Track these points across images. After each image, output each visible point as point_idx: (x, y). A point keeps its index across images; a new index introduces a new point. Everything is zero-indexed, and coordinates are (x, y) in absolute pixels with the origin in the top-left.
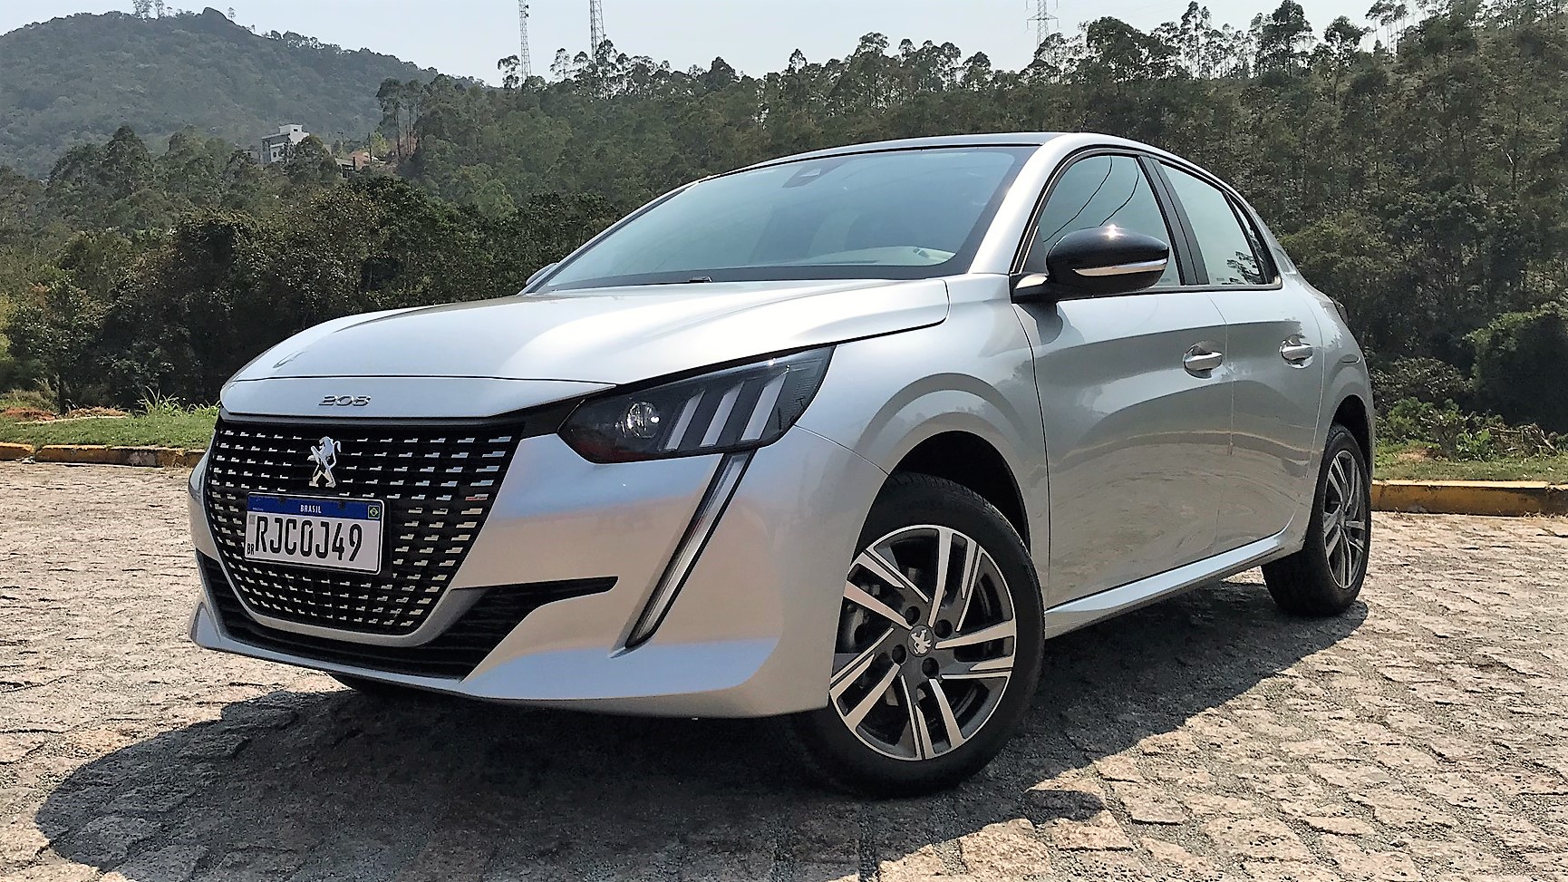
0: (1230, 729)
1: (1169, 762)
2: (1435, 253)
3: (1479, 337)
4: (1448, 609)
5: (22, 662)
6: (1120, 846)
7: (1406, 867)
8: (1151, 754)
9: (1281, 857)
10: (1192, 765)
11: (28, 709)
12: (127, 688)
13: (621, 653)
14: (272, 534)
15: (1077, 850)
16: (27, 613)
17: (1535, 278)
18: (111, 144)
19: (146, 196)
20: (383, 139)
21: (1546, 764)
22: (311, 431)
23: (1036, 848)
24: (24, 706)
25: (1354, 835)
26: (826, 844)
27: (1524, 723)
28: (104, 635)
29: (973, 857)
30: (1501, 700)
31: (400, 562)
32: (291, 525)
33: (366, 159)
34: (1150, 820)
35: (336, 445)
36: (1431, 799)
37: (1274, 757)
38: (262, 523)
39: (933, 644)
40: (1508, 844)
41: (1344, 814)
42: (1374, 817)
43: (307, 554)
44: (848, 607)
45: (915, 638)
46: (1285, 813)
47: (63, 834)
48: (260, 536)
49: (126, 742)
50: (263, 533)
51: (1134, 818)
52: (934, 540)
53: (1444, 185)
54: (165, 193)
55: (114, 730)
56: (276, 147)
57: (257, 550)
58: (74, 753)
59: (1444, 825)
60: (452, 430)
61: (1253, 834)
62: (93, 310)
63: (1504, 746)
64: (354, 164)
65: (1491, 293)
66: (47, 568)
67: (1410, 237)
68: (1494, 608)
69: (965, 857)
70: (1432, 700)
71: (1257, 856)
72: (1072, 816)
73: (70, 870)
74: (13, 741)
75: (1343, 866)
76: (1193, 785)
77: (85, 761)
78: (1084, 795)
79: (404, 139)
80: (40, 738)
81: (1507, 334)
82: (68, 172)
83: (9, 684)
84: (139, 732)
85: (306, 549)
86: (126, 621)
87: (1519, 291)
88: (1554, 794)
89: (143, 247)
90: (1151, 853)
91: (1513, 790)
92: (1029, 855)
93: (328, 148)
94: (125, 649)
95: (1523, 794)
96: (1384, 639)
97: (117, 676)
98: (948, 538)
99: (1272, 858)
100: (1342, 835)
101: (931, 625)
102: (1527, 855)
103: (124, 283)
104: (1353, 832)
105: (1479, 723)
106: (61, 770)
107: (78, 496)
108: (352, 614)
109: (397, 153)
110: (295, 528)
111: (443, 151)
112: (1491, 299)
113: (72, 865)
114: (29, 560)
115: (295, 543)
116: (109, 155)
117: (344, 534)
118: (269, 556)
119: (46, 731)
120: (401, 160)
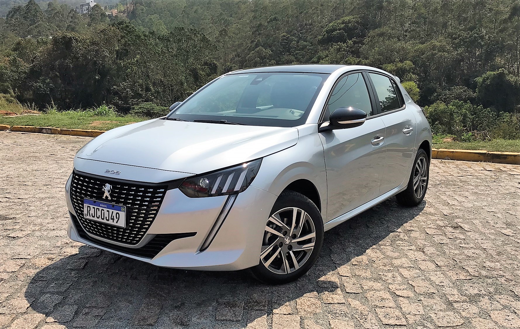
0: (379, 254)
1: (359, 268)
2: (467, 51)
3: (479, 79)
4: (449, 204)
5: (15, 227)
6: (342, 302)
7: (420, 309)
8: (354, 265)
9: (386, 306)
10: (366, 269)
11: (18, 248)
12: (48, 238)
13: (198, 253)
14: (92, 211)
15: (329, 304)
16: (15, 204)
17: (499, 60)
18: (27, 6)
19: (41, 24)
20: (122, 5)
21: (465, 268)
22: (103, 181)
23: (318, 303)
24: (17, 247)
25: (408, 297)
26: (258, 303)
27: (463, 251)
28: (40, 215)
29: (300, 307)
30: (458, 241)
31: (131, 224)
32: (98, 210)
33: (116, 12)
34: (351, 292)
35: (110, 187)
36: (432, 283)
37: (390, 266)
38: (89, 208)
39: (291, 241)
40: (449, 300)
41: (406, 289)
42: (414, 290)
43: (103, 219)
44: (266, 233)
45: (286, 240)
46: (390, 289)
47: (34, 301)
48: (88, 212)
49: (50, 263)
50: (89, 211)
51: (347, 291)
52: (291, 212)
53: (471, 29)
54: (47, 24)
55: (46, 258)
56: (85, 8)
57: (88, 215)
58: (34, 267)
59: (433, 293)
60: (146, 186)
61: (379, 297)
62: (25, 66)
63: (455, 261)
64: (112, 14)
65: (484, 65)
66: (19, 184)
67: (460, 46)
68: (462, 203)
69: (298, 307)
70: (438, 242)
71: (380, 306)
72: (329, 291)
73: (37, 316)
74: (15, 263)
75: (403, 309)
76: (365, 277)
77: (38, 270)
78: (333, 283)
79: (129, 5)
80: (23, 261)
81: (488, 79)
82: (13, 16)
83: (12, 237)
84: (54, 259)
85: (103, 218)
86: (46, 209)
87: (493, 64)
88: (466, 279)
89: (41, 44)
90: (350, 304)
91: (454, 278)
92: (316, 306)
93: (103, 8)
94: (47, 221)
95: (457, 280)
96: (429, 216)
97: (45, 233)
98: (296, 210)
99: (384, 307)
100: (405, 297)
101: (290, 235)
102: (454, 304)
103: (35, 57)
104: (408, 296)
105: (450, 251)
106: (31, 275)
107: (27, 149)
108: (117, 237)
109: (127, 10)
110: (99, 211)
111: (142, 10)
112: (484, 67)
113: (38, 314)
114: (13, 180)
115: (99, 216)
116: (27, 9)
117: (114, 215)
118: (91, 218)
119: (25, 258)
120: (128, 13)
